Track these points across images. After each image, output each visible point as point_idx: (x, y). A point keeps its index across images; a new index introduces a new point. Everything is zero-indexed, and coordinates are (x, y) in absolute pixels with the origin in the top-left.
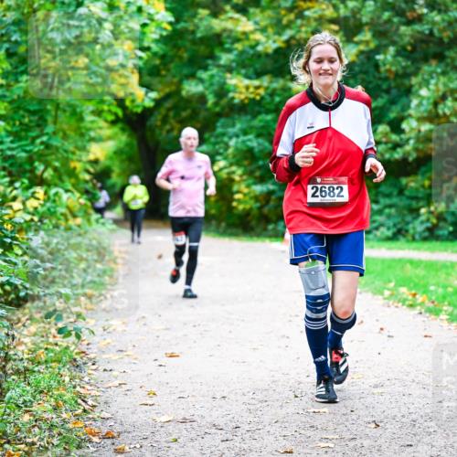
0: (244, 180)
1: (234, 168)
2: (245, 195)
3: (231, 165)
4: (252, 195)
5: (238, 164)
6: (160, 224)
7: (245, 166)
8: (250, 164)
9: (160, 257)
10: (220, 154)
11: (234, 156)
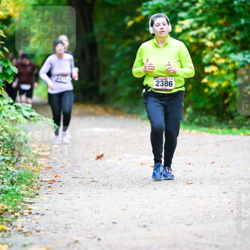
0: (219, 47)
1: (204, 29)
2: (220, 67)
3: (200, 24)
4: (230, 67)
5: (210, 23)
6: (99, 109)
7: (221, 27)
8: (227, 24)
9: (99, 157)
10: (185, 9)
11: (204, 12)
